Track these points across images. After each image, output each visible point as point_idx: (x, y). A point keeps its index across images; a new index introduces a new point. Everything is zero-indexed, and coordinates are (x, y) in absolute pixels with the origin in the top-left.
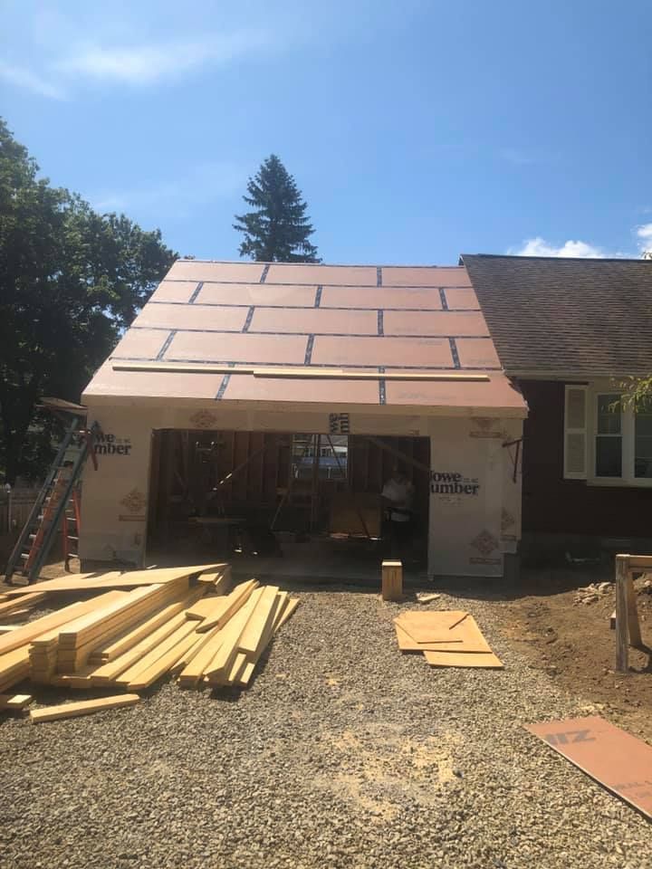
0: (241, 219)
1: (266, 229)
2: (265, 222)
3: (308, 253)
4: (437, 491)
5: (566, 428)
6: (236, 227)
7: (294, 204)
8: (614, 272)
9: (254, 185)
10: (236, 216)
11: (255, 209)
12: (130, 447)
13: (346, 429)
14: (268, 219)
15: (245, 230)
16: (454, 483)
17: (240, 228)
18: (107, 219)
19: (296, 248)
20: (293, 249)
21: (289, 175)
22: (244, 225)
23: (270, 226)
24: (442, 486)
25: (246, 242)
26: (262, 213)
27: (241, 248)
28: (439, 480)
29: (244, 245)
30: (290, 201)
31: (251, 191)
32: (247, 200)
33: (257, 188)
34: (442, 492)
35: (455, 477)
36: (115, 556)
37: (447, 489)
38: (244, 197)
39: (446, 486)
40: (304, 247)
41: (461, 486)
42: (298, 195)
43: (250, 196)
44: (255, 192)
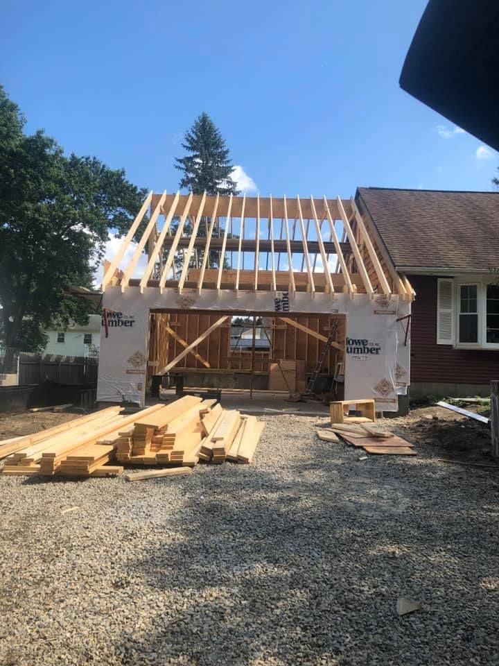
0: (181, 161)
1: (199, 169)
2: (199, 164)
3: (230, 187)
4: (351, 352)
5: (438, 309)
6: (176, 167)
7: (220, 150)
8: (467, 200)
9: (190, 136)
10: (176, 158)
11: (191, 154)
12: (134, 321)
13: (287, 309)
14: (201, 161)
15: (183, 169)
16: (363, 347)
17: (180, 168)
18: (84, 160)
19: (221, 183)
20: (219, 183)
21: (216, 128)
22: (183, 166)
23: (202, 166)
24: (354, 349)
25: (185, 178)
26: (196, 156)
27: (181, 183)
28: (353, 344)
29: (183, 180)
30: (217, 148)
31: (188, 140)
32: (184, 146)
33: (192, 138)
34: (354, 352)
35: (364, 342)
36: (123, 398)
37: (358, 351)
38: (182, 144)
39: (358, 349)
40: (228, 182)
41: (368, 349)
42: (223, 143)
43: (187, 144)
44: (191, 141)
